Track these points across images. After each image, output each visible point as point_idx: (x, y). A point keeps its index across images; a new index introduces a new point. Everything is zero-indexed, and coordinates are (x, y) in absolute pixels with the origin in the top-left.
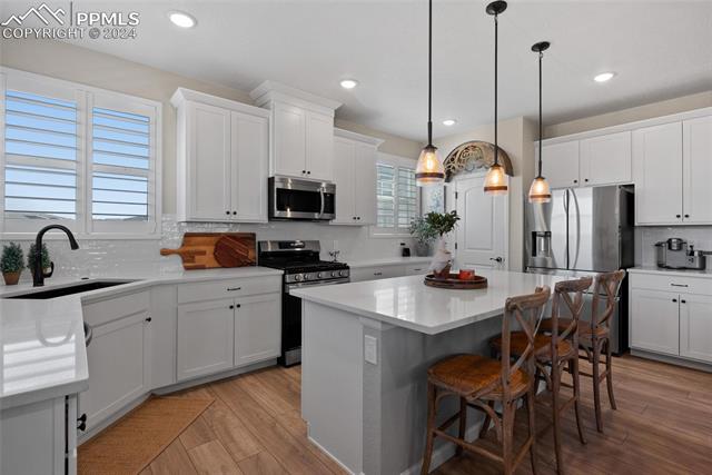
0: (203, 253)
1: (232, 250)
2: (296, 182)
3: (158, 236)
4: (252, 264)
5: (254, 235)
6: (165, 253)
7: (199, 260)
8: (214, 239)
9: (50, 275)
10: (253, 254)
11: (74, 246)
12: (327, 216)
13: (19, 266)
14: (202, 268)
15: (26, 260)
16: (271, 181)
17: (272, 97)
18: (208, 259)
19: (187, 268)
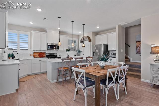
0: (37, 55)
1: (41, 55)
2: (52, 44)
3: (29, 53)
4: (45, 57)
5: (45, 52)
6: (31, 55)
7: (36, 56)
8: (38, 53)
9: (14, 58)
10: (45, 56)
11: (17, 54)
12: (57, 49)
13: (10, 56)
14: (37, 57)
15: (11, 56)
16: (47, 44)
17: (47, 31)
18: (37, 56)
19: (34, 57)
